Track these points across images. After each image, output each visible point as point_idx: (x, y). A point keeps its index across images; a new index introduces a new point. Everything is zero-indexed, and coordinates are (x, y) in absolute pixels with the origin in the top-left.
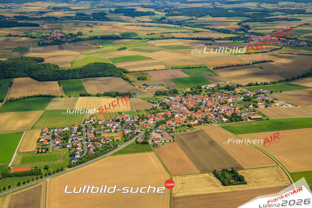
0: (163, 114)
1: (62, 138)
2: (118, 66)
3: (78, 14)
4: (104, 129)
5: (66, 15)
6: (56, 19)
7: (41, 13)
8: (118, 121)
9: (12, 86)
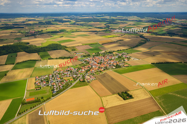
0: (87, 66)
1: (46, 81)
2: (62, 44)
3: (39, 22)
4: (64, 75)
5: (34, 23)
6: (30, 24)
7: (24, 22)
8: (69, 71)
9: (17, 56)
